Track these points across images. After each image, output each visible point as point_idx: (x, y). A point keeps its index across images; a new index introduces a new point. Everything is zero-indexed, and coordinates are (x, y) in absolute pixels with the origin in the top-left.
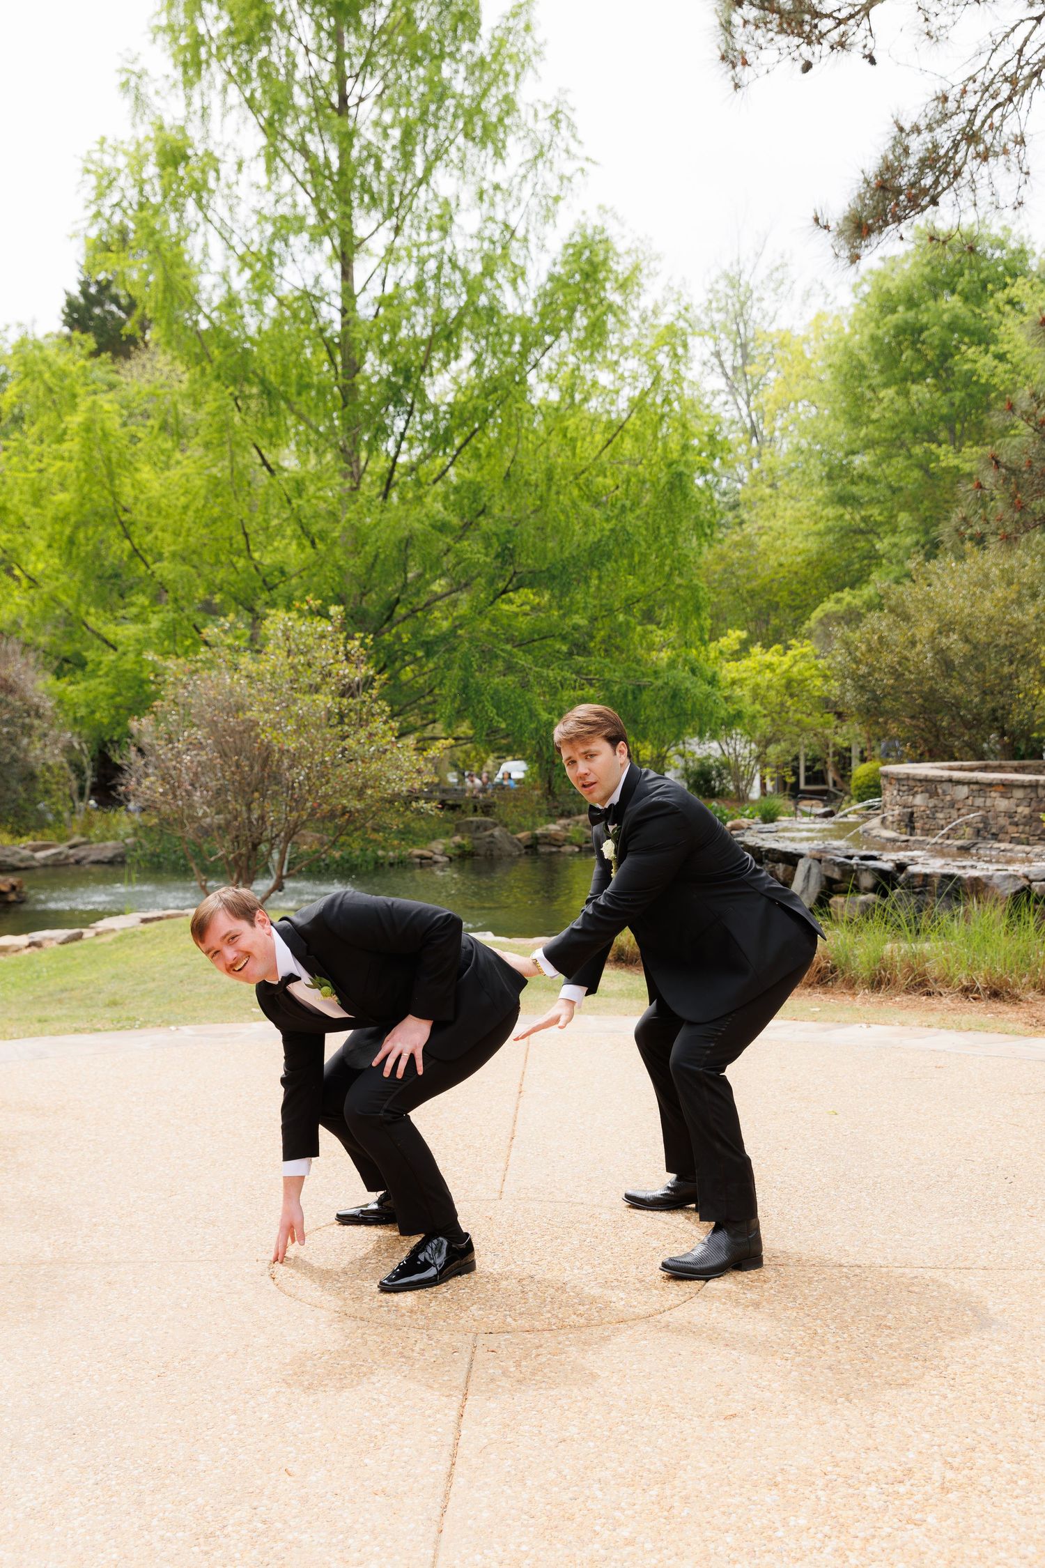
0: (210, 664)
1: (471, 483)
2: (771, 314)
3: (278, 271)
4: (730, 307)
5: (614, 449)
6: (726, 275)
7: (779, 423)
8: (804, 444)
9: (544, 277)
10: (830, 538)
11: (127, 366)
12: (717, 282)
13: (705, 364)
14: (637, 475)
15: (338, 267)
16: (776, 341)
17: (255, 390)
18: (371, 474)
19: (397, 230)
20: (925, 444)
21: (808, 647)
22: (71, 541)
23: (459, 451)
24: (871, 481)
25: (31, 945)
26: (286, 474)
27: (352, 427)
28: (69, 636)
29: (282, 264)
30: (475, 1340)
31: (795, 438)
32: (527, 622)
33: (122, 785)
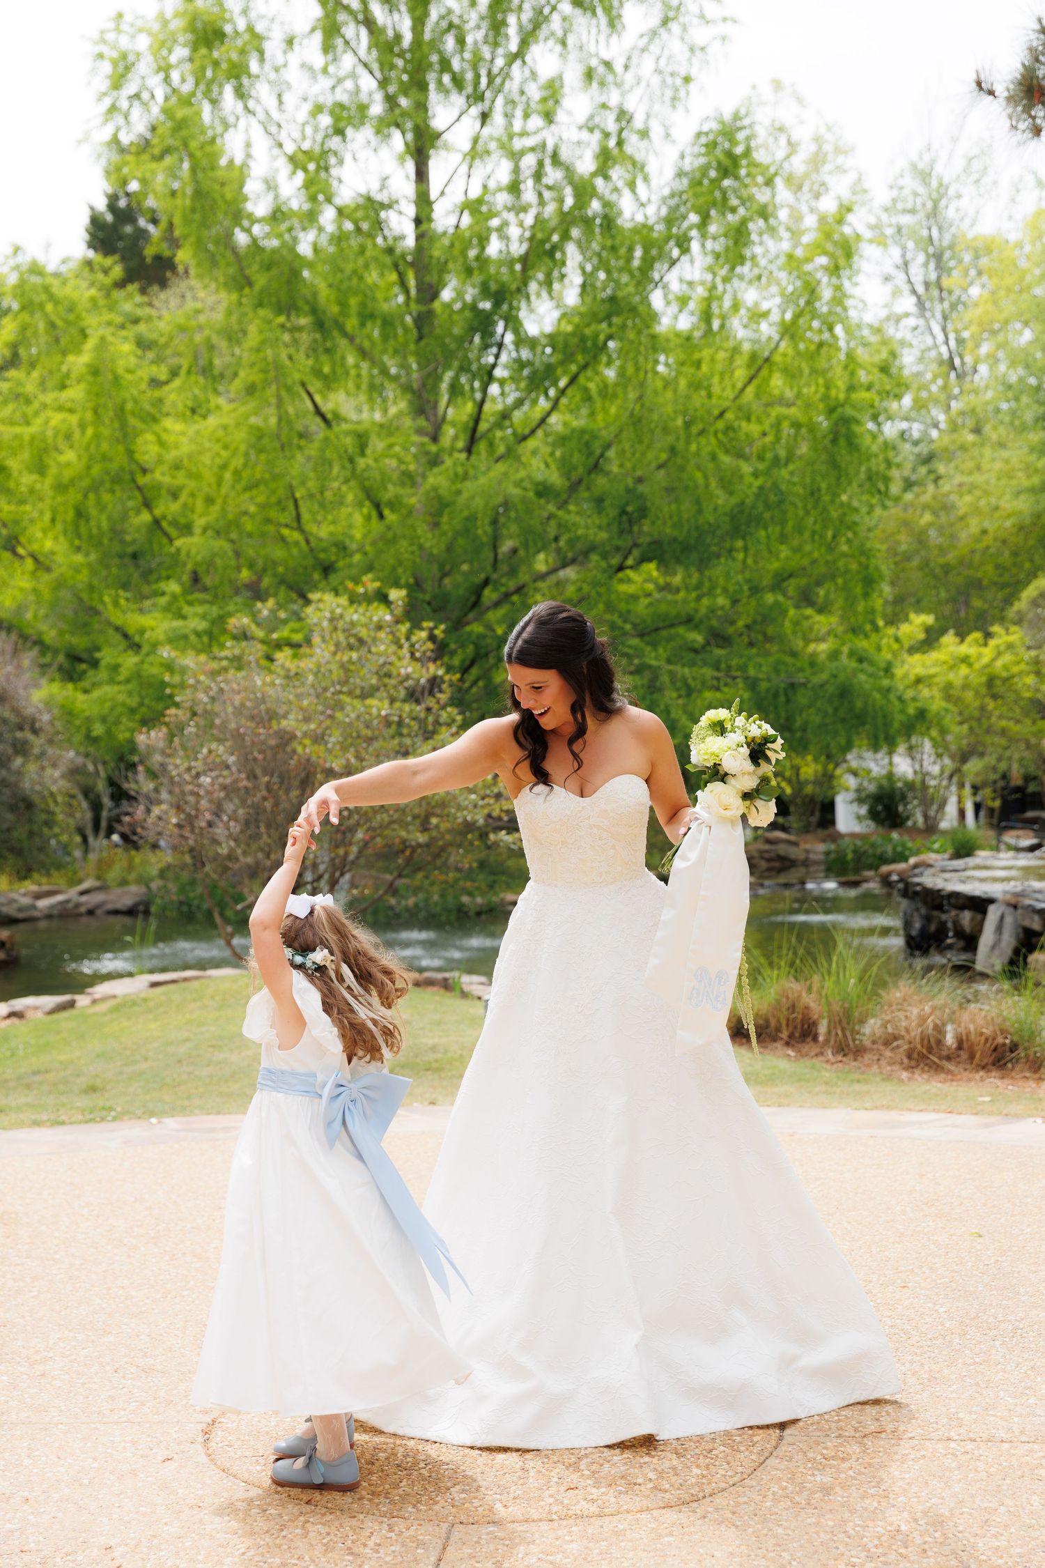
0: (237, 661)
2: (972, 214)
3: (334, 172)
4: (921, 208)
5: (759, 387)
6: (914, 166)
7: (984, 351)
8: (1014, 378)
9: (669, 173)
11: (162, 295)
14: (786, 417)
15: (410, 166)
16: (980, 246)
17: (303, 321)
18: (453, 424)
19: (485, 117)
21: (1016, 635)
22: (80, 514)
23: (563, 392)
25: (12, 1014)
26: (345, 427)
27: (430, 366)
29: (341, 162)
30: (449, 1533)
31: (1002, 368)
32: (651, 604)
33: (127, 814)
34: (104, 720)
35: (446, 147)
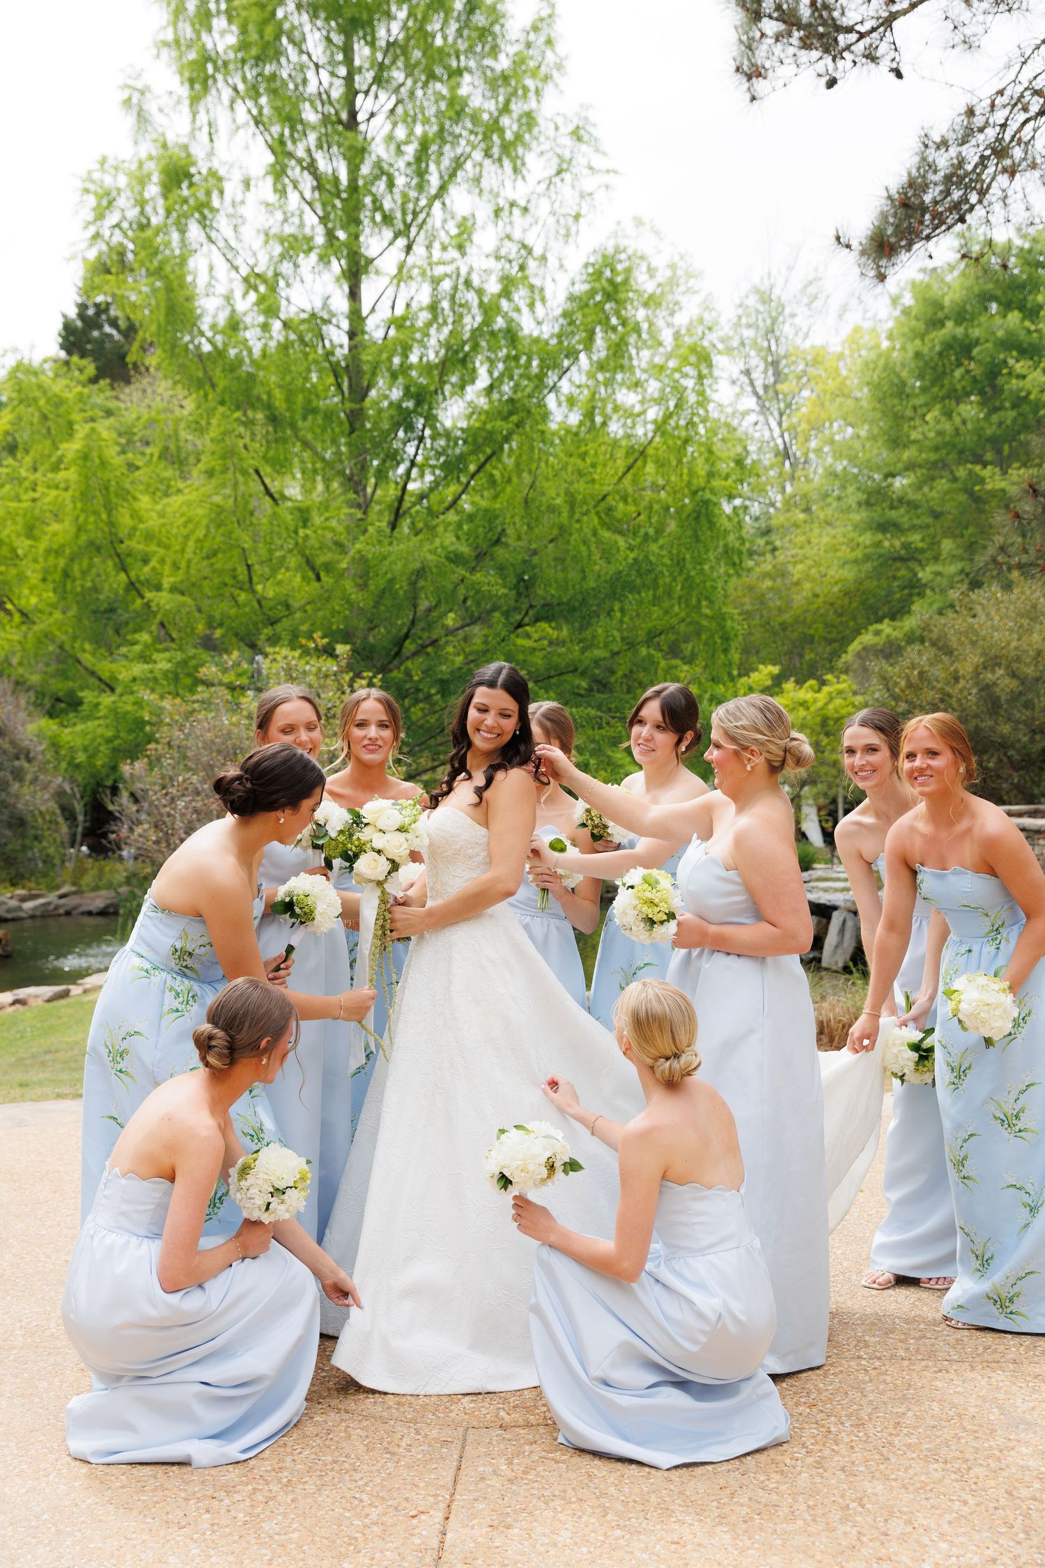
0: (207, 704)
1: (486, 511)
2: (805, 330)
3: (284, 293)
4: (761, 324)
5: (635, 475)
6: (757, 291)
7: (813, 444)
8: (839, 468)
9: (562, 297)
10: (868, 566)
11: (127, 390)
12: (747, 297)
13: (734, 382)
14: (658, 501)
15: (345, 287)
16: (809, 358)
17: (258, 416)
18: (379, 503)
19: (409, 248)
20: (969, 466)
21: (846, 683)
22: (66, 574)
23: (473, 476)
24: (913, 505)
25: (16, 1002)
26: (289, 504)
27: (360, 454)
28: (63, 675)
29: (289, 286)
30: (465, 1435)
31: (830, 460)
32: (545, 657)
33: (113, 832)
34: (85, 749)
35: (377, 272)
